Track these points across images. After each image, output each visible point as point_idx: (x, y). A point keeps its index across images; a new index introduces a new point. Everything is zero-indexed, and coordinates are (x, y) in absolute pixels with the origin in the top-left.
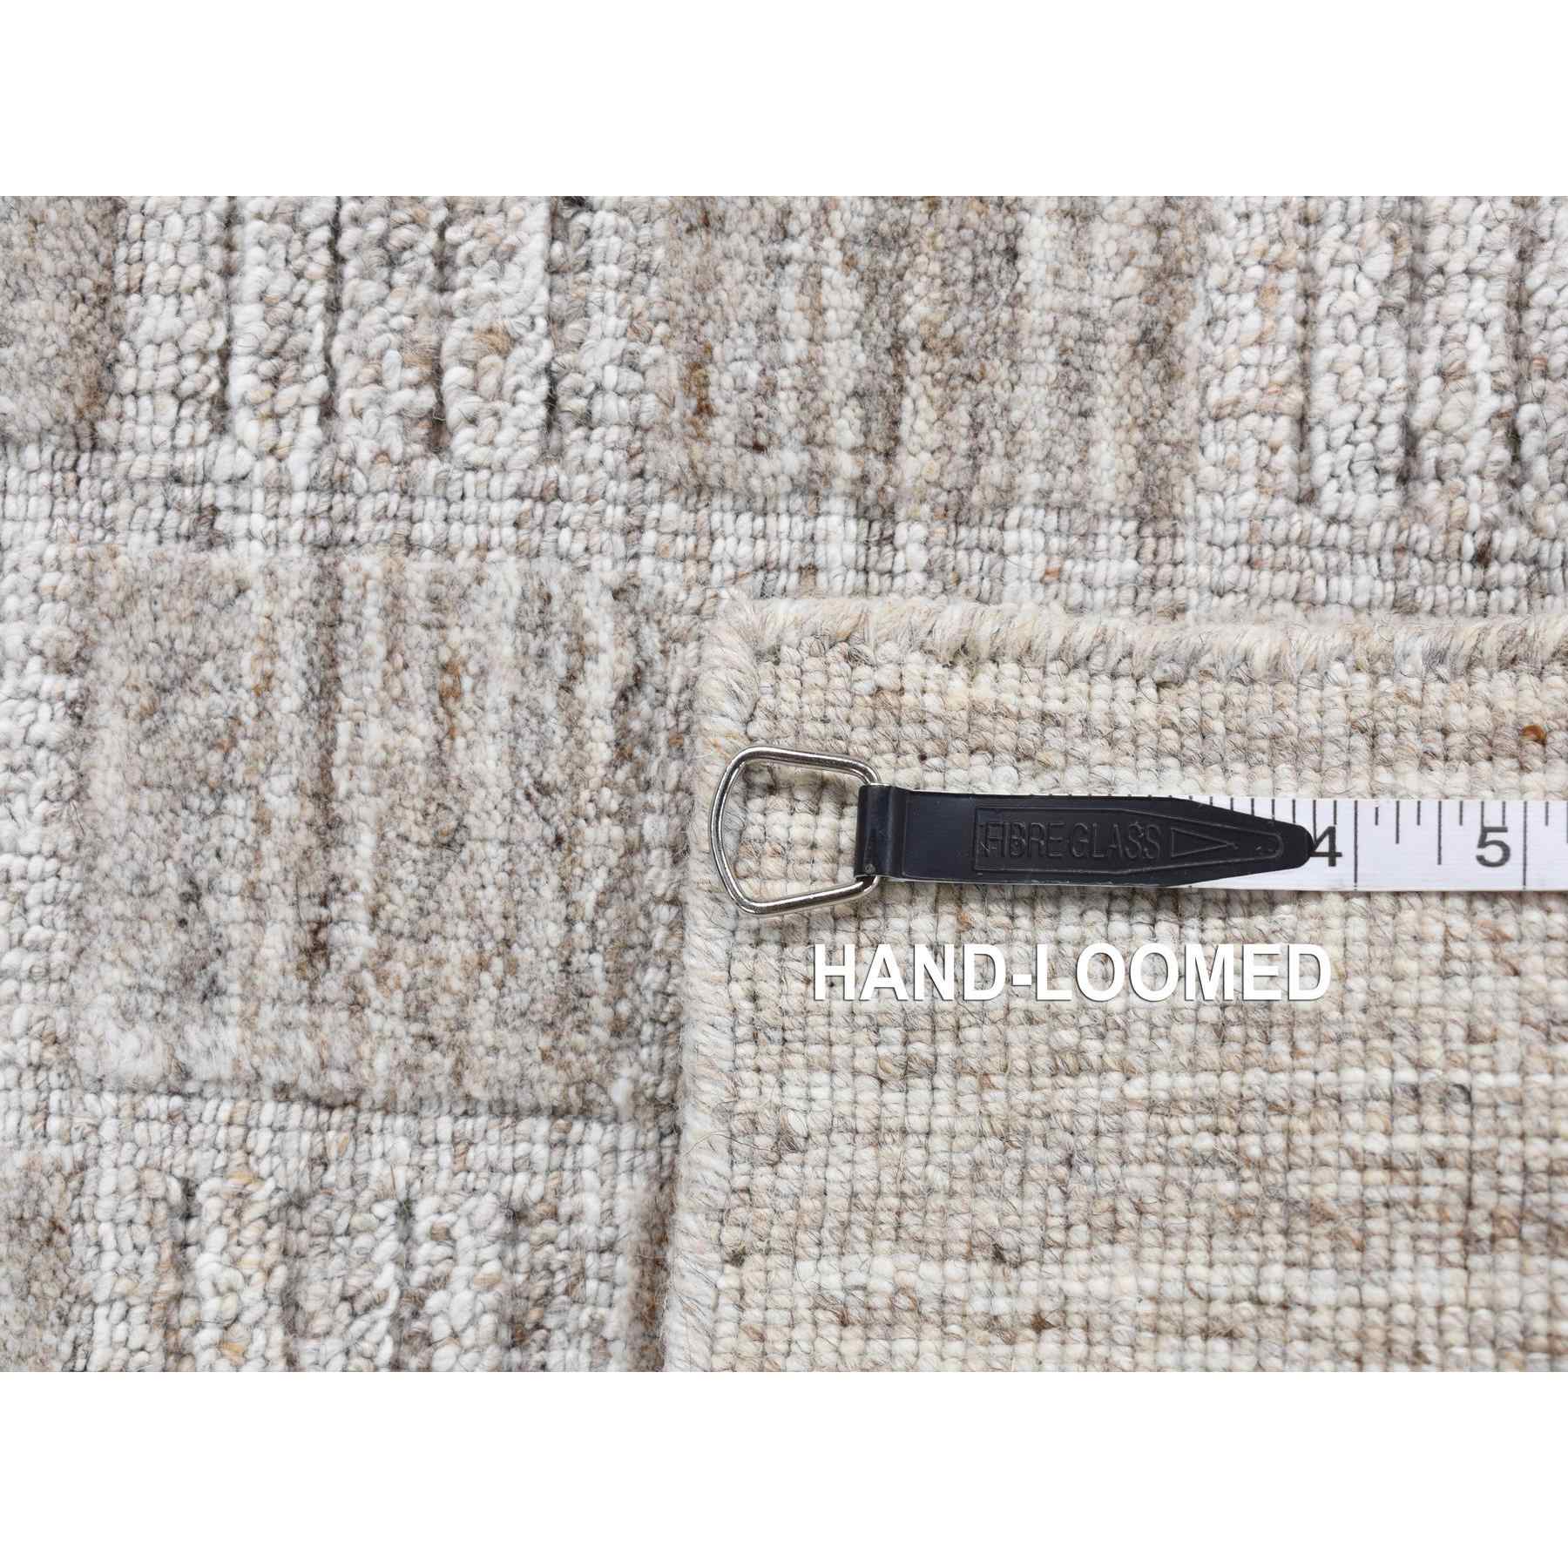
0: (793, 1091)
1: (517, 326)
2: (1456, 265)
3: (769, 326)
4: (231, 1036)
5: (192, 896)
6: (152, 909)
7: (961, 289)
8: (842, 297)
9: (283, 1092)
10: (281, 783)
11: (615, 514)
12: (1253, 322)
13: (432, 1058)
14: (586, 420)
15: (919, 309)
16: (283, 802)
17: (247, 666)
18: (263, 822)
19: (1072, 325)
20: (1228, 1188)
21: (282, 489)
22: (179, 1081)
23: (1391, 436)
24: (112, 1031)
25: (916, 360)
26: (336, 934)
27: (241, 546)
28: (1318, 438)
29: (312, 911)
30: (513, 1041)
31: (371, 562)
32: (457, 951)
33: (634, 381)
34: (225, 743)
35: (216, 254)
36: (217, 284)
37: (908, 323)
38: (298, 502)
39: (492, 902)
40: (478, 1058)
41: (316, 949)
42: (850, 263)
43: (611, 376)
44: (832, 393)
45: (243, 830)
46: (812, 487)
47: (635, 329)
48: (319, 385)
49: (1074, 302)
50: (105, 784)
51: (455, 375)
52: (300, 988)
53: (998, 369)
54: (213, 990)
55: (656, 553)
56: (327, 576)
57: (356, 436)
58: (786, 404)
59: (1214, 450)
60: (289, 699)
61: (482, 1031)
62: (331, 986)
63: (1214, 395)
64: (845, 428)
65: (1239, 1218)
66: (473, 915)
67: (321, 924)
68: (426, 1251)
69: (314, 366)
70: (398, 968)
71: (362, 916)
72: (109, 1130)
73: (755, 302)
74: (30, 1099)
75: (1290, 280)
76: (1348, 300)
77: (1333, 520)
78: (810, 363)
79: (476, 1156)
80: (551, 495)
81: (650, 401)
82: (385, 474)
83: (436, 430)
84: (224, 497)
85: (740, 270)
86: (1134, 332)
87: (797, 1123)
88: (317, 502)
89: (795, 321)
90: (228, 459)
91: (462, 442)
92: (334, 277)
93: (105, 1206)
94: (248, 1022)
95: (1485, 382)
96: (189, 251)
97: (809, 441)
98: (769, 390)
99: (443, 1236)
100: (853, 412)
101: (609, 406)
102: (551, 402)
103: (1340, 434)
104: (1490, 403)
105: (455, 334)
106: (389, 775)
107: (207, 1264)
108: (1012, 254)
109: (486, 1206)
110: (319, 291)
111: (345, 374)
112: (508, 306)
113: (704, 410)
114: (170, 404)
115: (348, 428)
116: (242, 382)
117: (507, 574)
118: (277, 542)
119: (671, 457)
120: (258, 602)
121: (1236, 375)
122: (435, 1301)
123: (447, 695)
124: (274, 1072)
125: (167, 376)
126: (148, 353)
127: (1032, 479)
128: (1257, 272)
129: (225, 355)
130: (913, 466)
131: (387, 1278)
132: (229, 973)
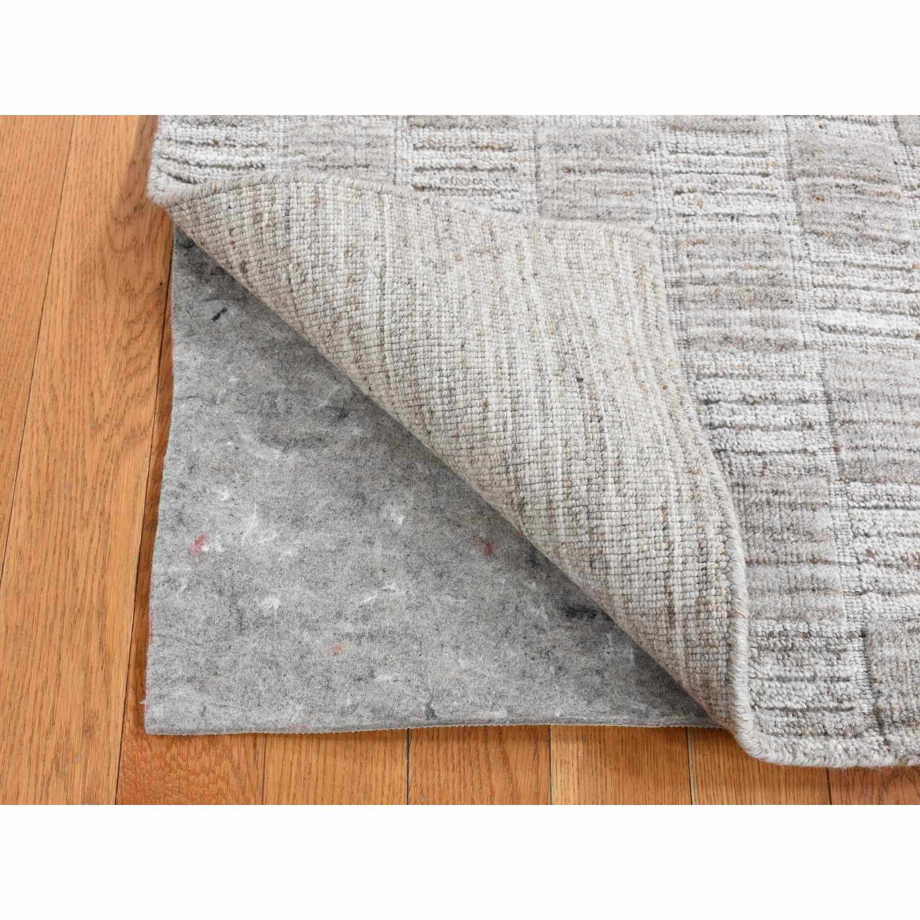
0: (561, 242)
1: (704, 206)
2: (757, 411)
3: (714, 257)
4: (548, 156)
5: (576, 146)
6: (572, 139)
7: (730, 297)
8: (724, 272)
9: (538, 167)
10: (601, 162)
11: (668, 229)
12: (736, 363)
13: (550, 192)
14: (687, 222)
15: (725, 288)
16: (598, 162)
17: (623, 156)
18: (593, 159)
19: (727, 321)
20: (558, 314)
21: (661, 163)
22: (538, 147)
23: (716, 397)
24: (546, 133)
25: (713, 288)
26: (572, 174)
27: (648, 156)
28: (712, 379)
29: (577, 169)
30: (555, 208)
31: (649, 180)
32: (573, 197)
33: (698, 230)
34: (607, 151)
35: (706, 151)
36: (700, 151)
37: (721, 285)
38: (659, 167)
39: (584, 203)
40: (551, 202)
41: (569, 170)
42: (731, 274)
43: (697, 226)
44: (703, 270)
45: (591, 156)
46: (681, 269)
47: (709, 231)
48: (684, 170)
49: (732, 322)
50: (595, 131)
51: (692, 195)
52: (561, 166)
53: (714, 306)
54: (556, 151)
55: (662, 238)
56: (645, 171)
57: (674, 177)
58: (699, 261)
59: (706, 355)
60: (618, 164)
61: (556, 202)
62: (561, 173)
63: (718, 354)
64: (696, 274)
65: (553, 315)
66: (580, 200)
67: (574, 172)
68: (509, 195)
69: (688, 169)
70: (567, 185)
71: (577, 178)
72: (526, 135)
73: (719, 254)
74: (531, 121)
75: (746, 372)
76: (744, 386)
77: (695, 384)
78: (707, 266)
79: (529, 204)
80: (670, 216)
81: (693, 233)
82: (668, 183)
83: (679, 192)
84: (658, 152)
85: (725, 250)
86: (728, 334)
87: (555, 241)
88: (660, 170)
89: (717, 262)
90: (665, 153)
91: (678, 197)
92: (707, 173)
93: (511, 133)
94: (551, 158)
95: (732, 419)
96: (706, 145)
97: (691, 266)
98: (701, 258)
99: (513, 197)
100: (699, 275)
101: (691, 225)
102: (689, 215)
103: (715, 384)
104: (728, 420)
105: (699, 195)
106: (608, 183)
107: (500, 154)
108: (740, 308)
109: (520, 205)
110: (703, 169)
111: (688, 175)
112: (708, 206)
113: (694, 244)
114: (674, 142)
115: (677, 176)
116: (682, 156)
117: (651, 206)
118: (651, 163)
119: (682, 238)
120: (637, 157)
121: (723, 359)
122: (499, 196)
123: (626, 193)
124: (542, 164)
125: (680, 141)
126: (684, 137)
127: (691, 314)
128: (747, 364)
129: (687, 152)
130: (690, 289)
131: (502, 187)
132: (561, 153)
